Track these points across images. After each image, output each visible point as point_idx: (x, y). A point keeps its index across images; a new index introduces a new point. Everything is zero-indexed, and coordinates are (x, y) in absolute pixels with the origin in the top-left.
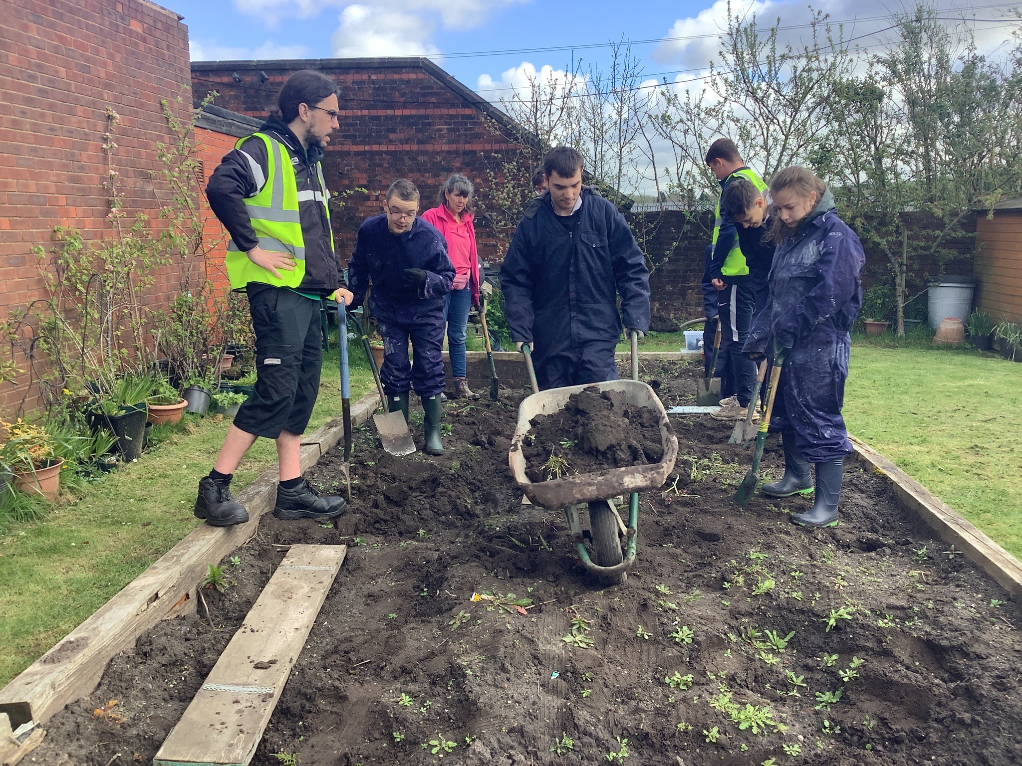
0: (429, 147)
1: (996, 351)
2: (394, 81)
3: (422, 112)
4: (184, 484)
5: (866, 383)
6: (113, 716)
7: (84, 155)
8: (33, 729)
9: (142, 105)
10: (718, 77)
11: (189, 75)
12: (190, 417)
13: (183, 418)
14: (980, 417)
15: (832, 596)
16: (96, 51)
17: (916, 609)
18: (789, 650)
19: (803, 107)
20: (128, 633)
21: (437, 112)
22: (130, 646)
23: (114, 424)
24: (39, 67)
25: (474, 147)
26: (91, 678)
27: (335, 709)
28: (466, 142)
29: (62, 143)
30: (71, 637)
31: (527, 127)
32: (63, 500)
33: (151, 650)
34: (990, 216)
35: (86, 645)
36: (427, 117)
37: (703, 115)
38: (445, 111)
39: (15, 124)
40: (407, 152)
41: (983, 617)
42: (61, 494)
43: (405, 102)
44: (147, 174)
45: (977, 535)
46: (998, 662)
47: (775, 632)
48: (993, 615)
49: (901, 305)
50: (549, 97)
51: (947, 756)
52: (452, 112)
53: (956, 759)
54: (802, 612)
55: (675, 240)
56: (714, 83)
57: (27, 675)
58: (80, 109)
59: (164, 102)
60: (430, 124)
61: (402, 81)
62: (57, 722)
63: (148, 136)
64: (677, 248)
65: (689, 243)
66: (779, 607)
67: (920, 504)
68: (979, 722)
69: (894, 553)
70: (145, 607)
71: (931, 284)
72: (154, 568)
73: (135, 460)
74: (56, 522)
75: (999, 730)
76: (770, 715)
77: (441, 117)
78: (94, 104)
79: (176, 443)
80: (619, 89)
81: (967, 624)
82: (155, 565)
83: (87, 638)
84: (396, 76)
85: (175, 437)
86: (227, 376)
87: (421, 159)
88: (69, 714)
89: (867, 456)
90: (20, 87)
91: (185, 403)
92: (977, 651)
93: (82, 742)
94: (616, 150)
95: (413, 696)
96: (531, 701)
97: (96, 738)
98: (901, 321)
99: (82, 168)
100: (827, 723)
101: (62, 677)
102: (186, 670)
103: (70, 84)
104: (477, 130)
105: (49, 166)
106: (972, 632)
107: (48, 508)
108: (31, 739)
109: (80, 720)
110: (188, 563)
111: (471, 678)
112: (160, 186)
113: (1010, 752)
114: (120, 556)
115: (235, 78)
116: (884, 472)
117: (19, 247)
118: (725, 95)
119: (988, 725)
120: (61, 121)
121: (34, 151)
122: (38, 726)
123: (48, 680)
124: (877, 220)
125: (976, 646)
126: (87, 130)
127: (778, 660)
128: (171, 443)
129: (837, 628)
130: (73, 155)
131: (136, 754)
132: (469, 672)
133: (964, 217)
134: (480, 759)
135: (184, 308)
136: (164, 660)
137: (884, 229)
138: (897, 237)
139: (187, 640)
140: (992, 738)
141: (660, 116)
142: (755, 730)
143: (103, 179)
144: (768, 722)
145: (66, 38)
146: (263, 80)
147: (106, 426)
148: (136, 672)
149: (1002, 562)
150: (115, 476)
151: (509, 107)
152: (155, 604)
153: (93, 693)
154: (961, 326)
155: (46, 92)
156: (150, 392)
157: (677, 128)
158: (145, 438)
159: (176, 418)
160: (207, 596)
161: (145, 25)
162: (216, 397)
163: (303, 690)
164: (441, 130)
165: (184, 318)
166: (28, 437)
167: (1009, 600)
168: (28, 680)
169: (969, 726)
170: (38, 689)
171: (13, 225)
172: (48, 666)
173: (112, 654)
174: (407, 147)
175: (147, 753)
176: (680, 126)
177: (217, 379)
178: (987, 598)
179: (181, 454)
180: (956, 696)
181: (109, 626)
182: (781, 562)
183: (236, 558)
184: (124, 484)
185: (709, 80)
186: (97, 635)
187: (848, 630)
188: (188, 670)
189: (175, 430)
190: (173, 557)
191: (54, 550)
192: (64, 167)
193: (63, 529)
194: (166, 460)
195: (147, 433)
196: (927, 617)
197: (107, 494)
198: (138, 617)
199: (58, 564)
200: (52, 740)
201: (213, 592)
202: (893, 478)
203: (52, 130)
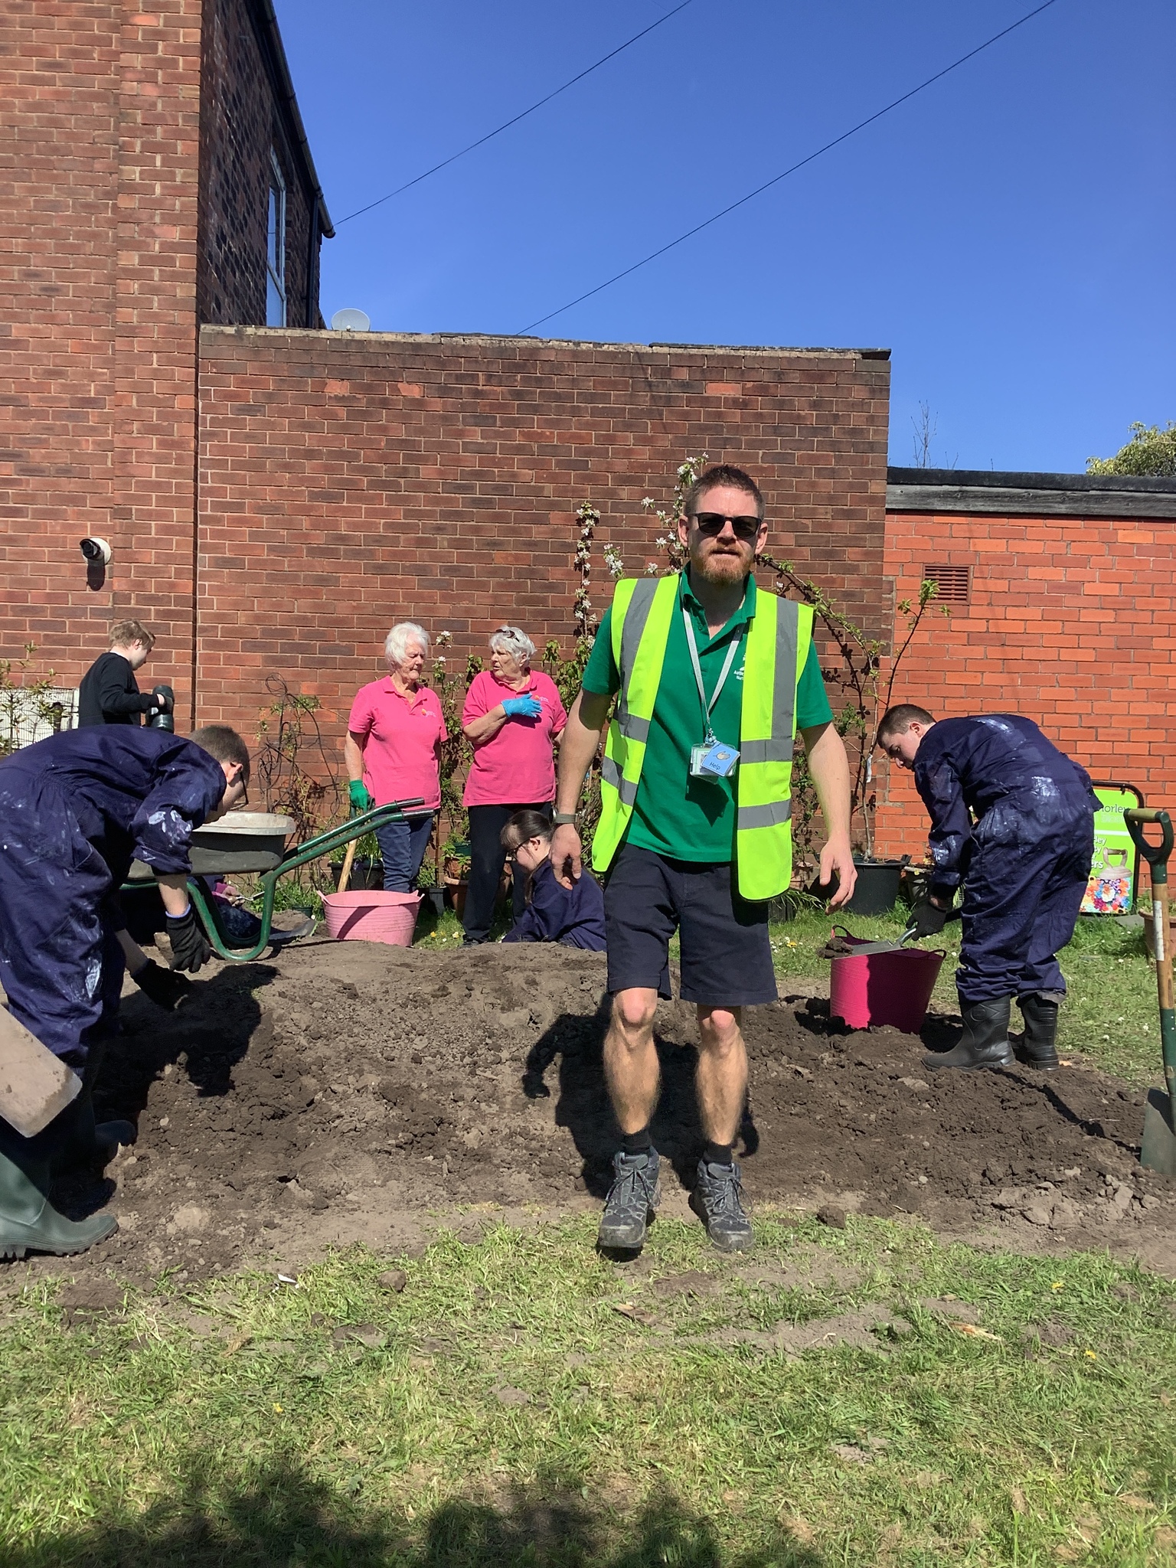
29: (512, 559)
39: (420, 543)
103: (542, 488)
105: (482, 586)
120: (514, 532)
121: (451, 570)
155: (490, 501)
161: (749, 385)
192: (511, 587)
203: (493, 545)
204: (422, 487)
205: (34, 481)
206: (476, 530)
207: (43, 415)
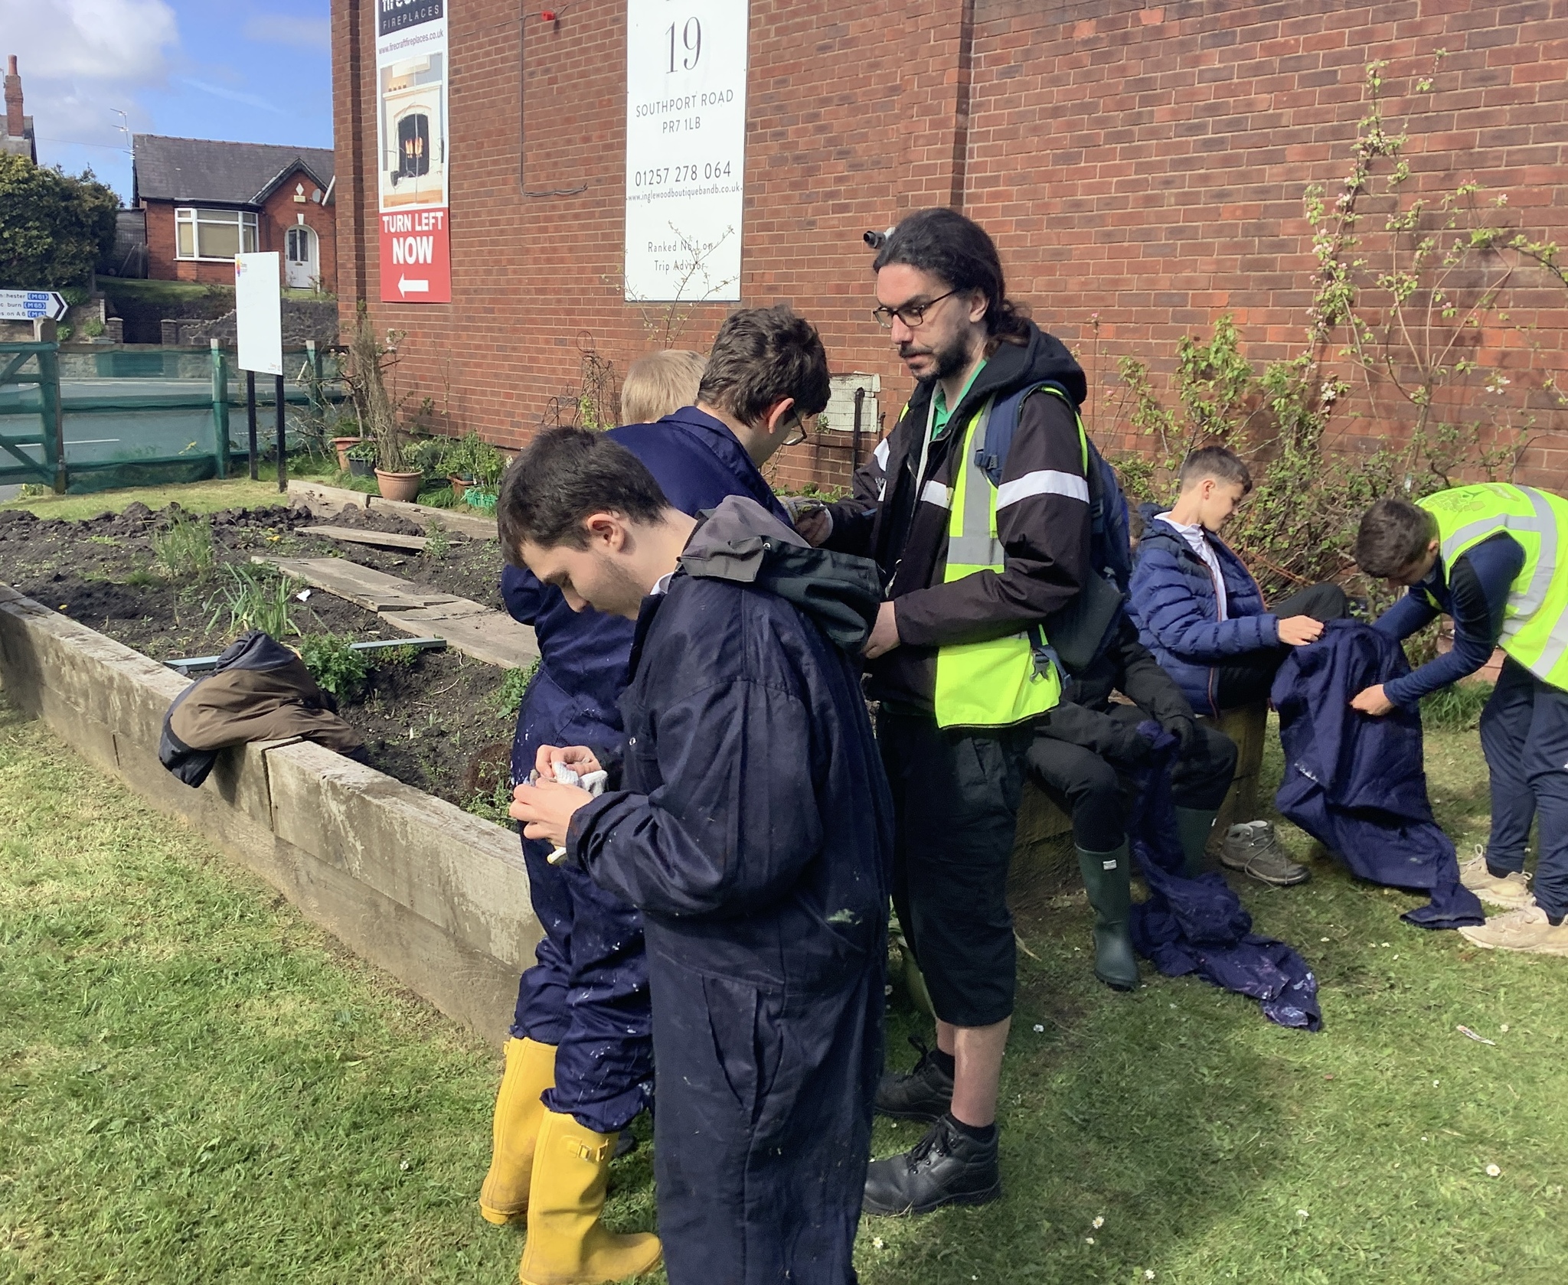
24: (1212, 110)
29: (1238, 213)
105: (1207, 250)
120: (1244, 177)
121: (1176, 233)
130: (1262, 227)
155: (1222, 141)
171: (1119, 333)
203: (1221, 196)
205: (858, 175)
206: (1205, 179)
207: (864, 110)
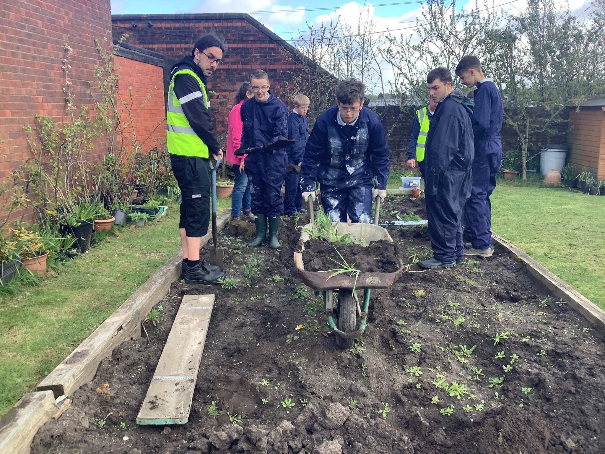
0: (249, 67)
1: (579, 189)
2: (228, 27)
3: (245, 46)
4: (118, 265)
5: (505, 207)
6: (106, 392)
7: (52, 72)
8: (65, 399)
9: (84, 43)
10: (420, 27)
11: (110, 24)
12: (116, 227)
13: (112, 227)
14: (571, 226)
15: (496, 326)
16: (59, 11)
17: (543, 333)
18: (473, 356)
19: (470, 46)
20: (108, 348)
21: (254, 46)
22: (109, 356)
23: (75, 231)
24: (27, 21)
25: (276, 67)
26: (91, 372)
27: (226, 388)
28: (271, 64)
29: (39, 65)
30: (78, 349)
31: (307, 56)
32: (49, 275)
33: (121, 357)
34: (578, 111)
35: (88, 354)
36: (247, 49)
37: (411, 50)
38: (258, 45)
39: (14, 54)
40: (235, 69)
41: (579, 337)
42: (47, 271)
43: (234, 40)
44: (87, 83)
45: (574, 293)
46: (589, 361)
47: (465, 346)
48: (584, 336)
49: (525, 161)
50: (321, 38)
51: (562, 410)
52: (263, 46)
53: (567, 411)
54: (480, 335)
55: (394, 123)
56: (418, 31)
57: (58, 370)
58: (49, 45)
59: (97, 40)
60: (249, 53)
61: (233, 27)
62: (78, 395)
63: (88, 61)
64: (395, 128)
65: (402, 125)
66: (467, 333)
67: (542, 276)
68: (579, 392)
69: (528, 303)
70: (116, 333)
71: (542, 150)
72: (118, 312)
73: (87, 252)
74: (46, 287)
75: (590, 396)
76: (466, 389)
77: (256, 49)
78: (57, 42)
79: (109, 242)
80: (362, 33)
81: (571, 341)
82: (117, 310)
83: (88, 350)
84: (229, 24)
85: (108, 239)
86: (135, 202)
87: (244, 74)
88: (82, 391)
89: (511, 249)
90: (16, 33)
91: (114, 219)
92: (577, 355)
93: (91, 406)
94: (360, 69)
95: (270, 381)
96: (335, 383)
97: (98, 404)
98: (524, 171)
99: (51, 80)
100: (497, 394)
101: (78, 371)
102: (140, 368)
103: (44, 31)
104: (278, 57)
105: (32, 79)
106: (574, 345)
107: (41, 279)
108: (64, 404)
109: (89, 394)
110: (136, 309)
111: (302, 371)
112: (95, 90)
113: (597, 407)
114: (86, 306)
115: (133, 25)
116: (521, 258)
117: (15, 127)
118: (424, 37)
119: (584, 393)
120: (39, 52)
121: (24, 70)
122: (67, 398)
123: (70, 373)
124: (512, 112)
125: (576, 352)
126: (53, 58)
127: (467, 361)
128: (107, 242)
129: (500, 343)
130: (46, 72)
131: (121, 413)
132: (300, 367)
133: (562, 111)
134: (312, 413)
135: (111, 163)
136: (129, 362)
137: (516, 117)
138: (523, 122)
139: (139, 351)
140: (587, 400)
141: (386, 49)
142: (459, 398)
143: (63, 87)
144: (465, 393)
145: (42, 3)
146: (150, 26)
147: (70, 232)
148: (114, 369)
149: (588, 307)
150: (78, 261)
151: (297, 44)
152: (121, 332)
153: (92, 380)
154: (559, 174)
156: (95, 212)
157: (396, 57)
158: (92, 239)
159: (108, 227)
160: (146, 327)
162: (131, 215)
163: (208, 378)
164: (256, 56)
165: (111, 169)
166: (29, 239)
167: (593, 328)
168: (59, 373)
169: (574, 394)
170: (66, 377)
171: (13, 114)
172: (69, 366)
173: (101, 359)
174: (235, 67)
175: (126, 412)
176: (398, 56)
177: (130, 204)
178: (581, 327)
179: (113, 248)
180: (567, 378)
181: (99, 344)
182: (467, 308)
183: (161, 306)
184: (83, 265)
185: (415, 28)
186: (93, 349)
187: (506, 344)
188: (142, 368)
189: (108, 234)
190: (127, 306)
191: (48, 303)
192: (41, 80)
193: (51, 291)
194: (105, 251)
195: (93, 236)
196: (549, 337)
197: (73, 271)
198: (113, 339)
199: (51, 311)
200: (76, 405)
201: (150, 325)
202: (526, 261)
203: (34, 58)
204: (10, 24)
